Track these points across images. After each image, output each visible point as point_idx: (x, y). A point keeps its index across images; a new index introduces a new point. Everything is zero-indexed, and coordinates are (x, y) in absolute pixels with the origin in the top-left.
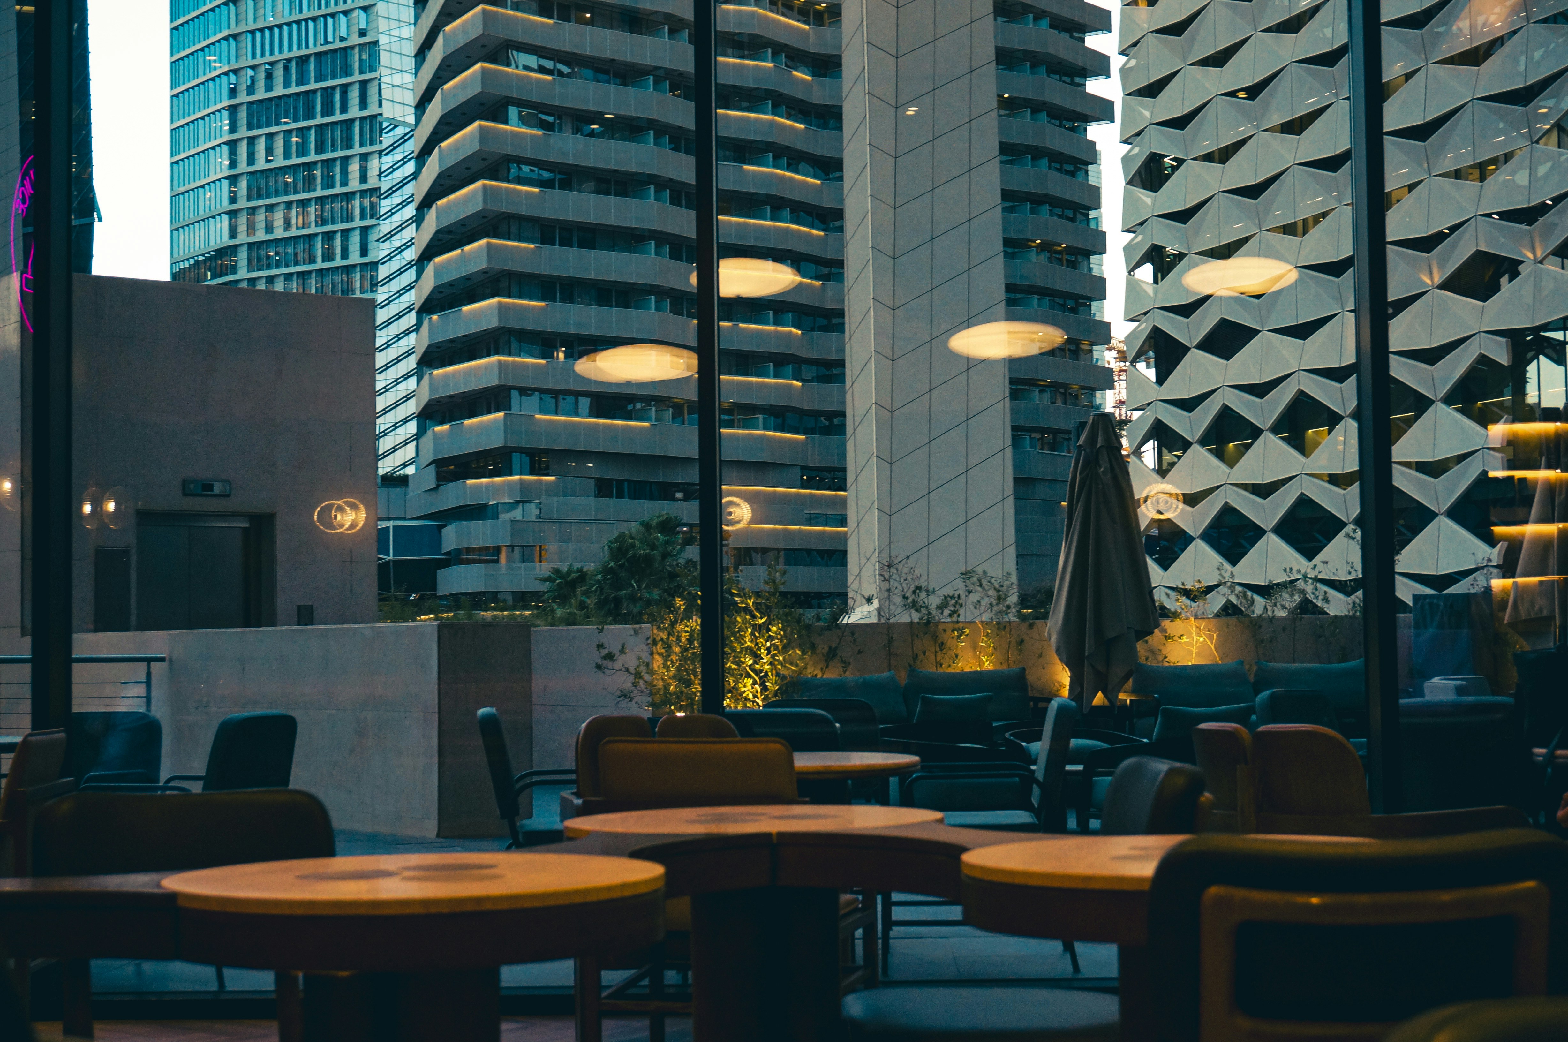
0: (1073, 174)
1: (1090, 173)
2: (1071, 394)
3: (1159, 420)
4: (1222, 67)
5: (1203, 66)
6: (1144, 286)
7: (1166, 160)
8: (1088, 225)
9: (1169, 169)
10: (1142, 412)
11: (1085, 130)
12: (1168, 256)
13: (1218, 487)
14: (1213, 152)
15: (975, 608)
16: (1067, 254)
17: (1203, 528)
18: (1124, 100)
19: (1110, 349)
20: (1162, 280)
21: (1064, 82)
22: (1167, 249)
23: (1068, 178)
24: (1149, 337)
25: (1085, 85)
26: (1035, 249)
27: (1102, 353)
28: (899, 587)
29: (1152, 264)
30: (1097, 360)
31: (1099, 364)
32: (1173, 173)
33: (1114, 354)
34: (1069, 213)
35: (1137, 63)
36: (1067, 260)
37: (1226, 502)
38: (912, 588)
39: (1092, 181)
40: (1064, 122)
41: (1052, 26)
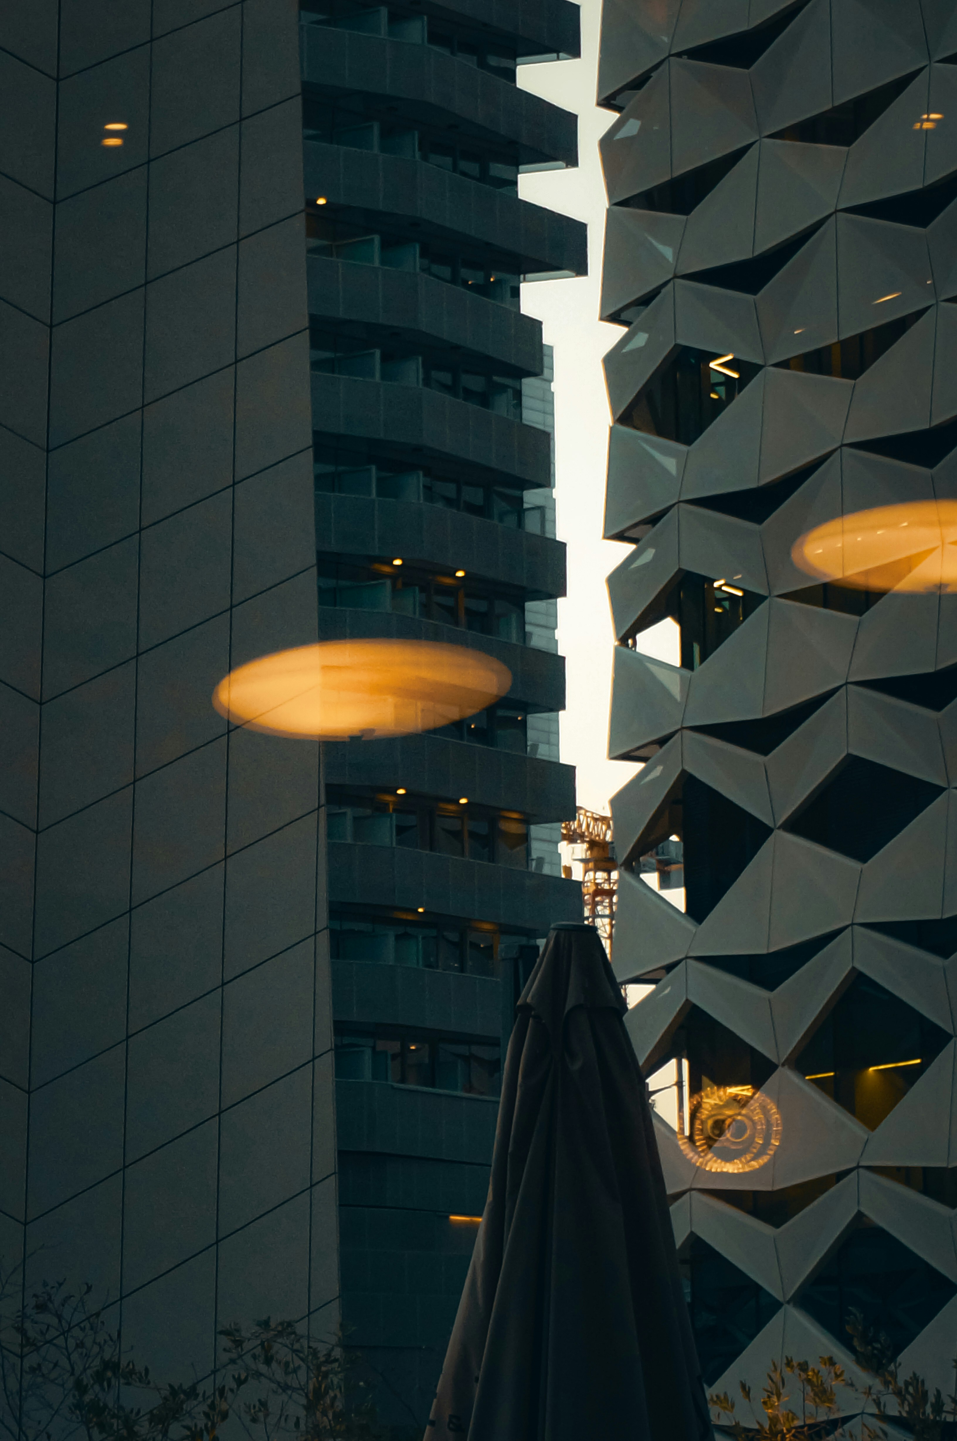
0: (485, 400)
1: (526, 401)
2: (475, 946)
3: (695, 1007)
4: (848, 143)
5: (803, 139)
6: (662, 676)
7: (713, 365)
8: (520, 523)
9: (722, 390)
10: (651, 987)
11: (516, 293)
12: (719, 602)
13: (839, 1176)
14: (828, 349)
15: (254, 1420)
16: (468, 595)
17: (801, 1280)
18: (610, 215)
19: (572, 838)
20: (703, 659)
21: (464, 174)
22: (716, 584)
23: (472, 407)
24: (671, 801)
25: (515, 183)
26: (388, 582)
27: (551, 847)
28: (64, 1363)
29: (680, 621)
30: (540, 861)
31: (547, 870)
32: (730, 397)
33: (581, 849)
34: (474, 495)
35: (642, 129)
36: (468, 611)
37: (860, 1215)
38: (96, 1364)
39: (530, 417)
40: (464, 272)
41: (434, 38)
